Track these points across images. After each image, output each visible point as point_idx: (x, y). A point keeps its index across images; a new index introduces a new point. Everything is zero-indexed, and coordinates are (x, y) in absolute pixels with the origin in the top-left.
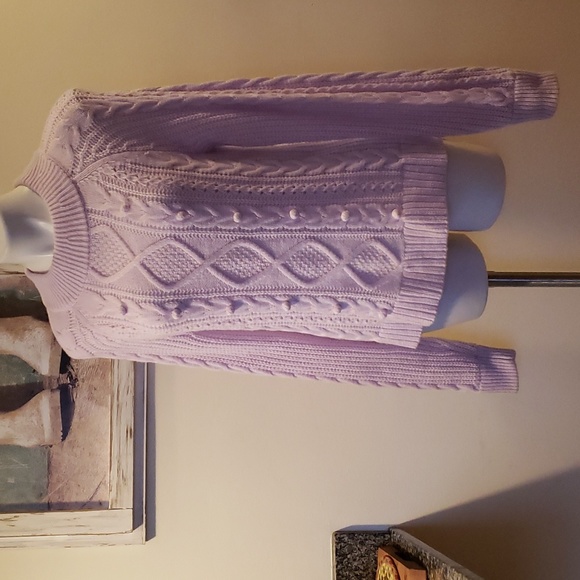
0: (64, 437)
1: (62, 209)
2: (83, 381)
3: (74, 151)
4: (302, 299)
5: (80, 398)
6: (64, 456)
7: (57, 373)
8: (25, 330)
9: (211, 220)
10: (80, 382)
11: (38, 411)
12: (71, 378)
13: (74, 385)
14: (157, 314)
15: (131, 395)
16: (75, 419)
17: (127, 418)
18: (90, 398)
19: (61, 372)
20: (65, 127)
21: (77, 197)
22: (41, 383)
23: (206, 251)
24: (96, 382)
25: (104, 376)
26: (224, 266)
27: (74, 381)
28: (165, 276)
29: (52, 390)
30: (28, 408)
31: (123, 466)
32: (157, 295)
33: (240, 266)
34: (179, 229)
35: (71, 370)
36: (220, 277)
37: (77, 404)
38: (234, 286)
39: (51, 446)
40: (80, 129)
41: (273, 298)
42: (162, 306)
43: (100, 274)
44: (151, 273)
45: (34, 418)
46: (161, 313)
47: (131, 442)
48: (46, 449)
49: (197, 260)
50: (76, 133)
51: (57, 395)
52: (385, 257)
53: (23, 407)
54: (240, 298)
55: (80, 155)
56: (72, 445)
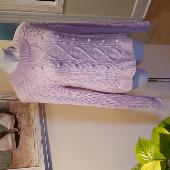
0: (17, 147)
1: (21, 46)
2: (23, 130)
3: (24, 32)
4: (96, 65)
5: (22, 135)
6: (17, 153)
7: (13, 128)
8: (2, 117)
9: (66, 40)
10: (22, 130)
11: (7, 140)
12: (18, 129)
13: (19, 131)
14: (53, 66)
15: (40, 131)
16: (21, 141)
17: (39, 137)
18: (26, 134)
19: (14, 128)
20: (22, 27)
21: (26, 42)
22: (8, 131)
23: (66, 49)
24: (27, 130)
25: (30, 128)
26: (72, 53)
27: (19, 130)
28: (54, 56)
29: (12, 133)
30: (3, 139)
31: (40, 152)
32: (53, 60)
33: (76, 54)
34: (57, 41)
35: (18, 127)
36: (71, 57)
37: (21, 136)
38: (75, 59)
39: (12, 150)
40: (26, 27)
41: (87, 65)
42: (54, 63)
43: (33, 62)
44: (50, 55)
45: (6, 142)
46: (54, 65)
47: (42, 144)
48: (10, 151)
49: (64, 51)
50: (25, 27)
51: (14, 134)
52: (117, 53)
53: (2, 139)
54: (77, 64)
55: (26, 33)
56: (20, 149)
